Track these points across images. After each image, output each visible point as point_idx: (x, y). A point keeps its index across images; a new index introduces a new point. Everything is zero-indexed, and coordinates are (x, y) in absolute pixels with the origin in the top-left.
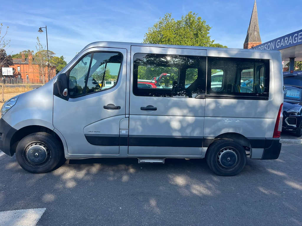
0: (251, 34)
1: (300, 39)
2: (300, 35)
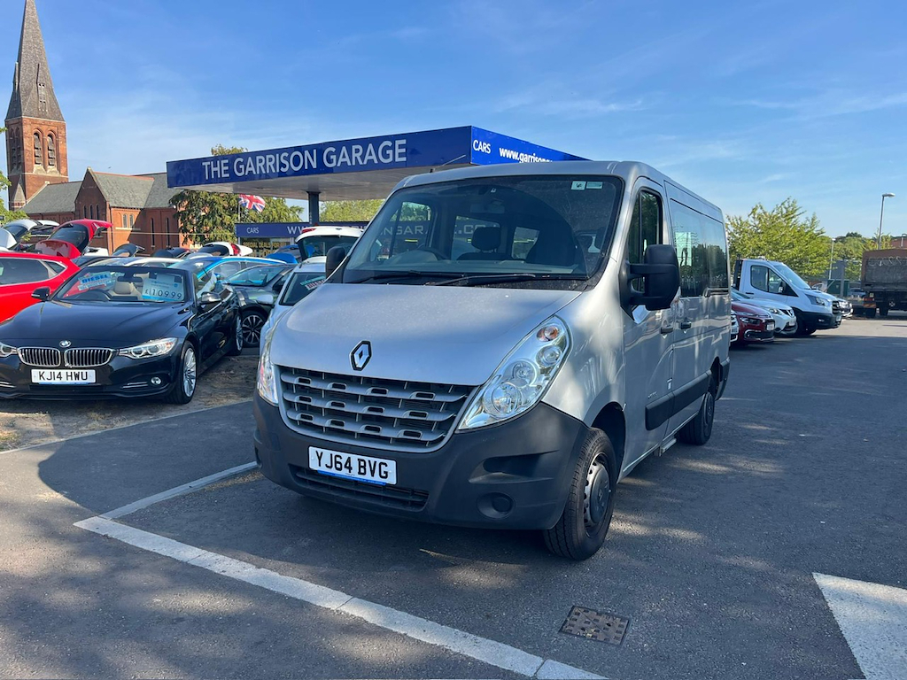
0: (28, 92)
1: (401, 155)
2: (400, 146)
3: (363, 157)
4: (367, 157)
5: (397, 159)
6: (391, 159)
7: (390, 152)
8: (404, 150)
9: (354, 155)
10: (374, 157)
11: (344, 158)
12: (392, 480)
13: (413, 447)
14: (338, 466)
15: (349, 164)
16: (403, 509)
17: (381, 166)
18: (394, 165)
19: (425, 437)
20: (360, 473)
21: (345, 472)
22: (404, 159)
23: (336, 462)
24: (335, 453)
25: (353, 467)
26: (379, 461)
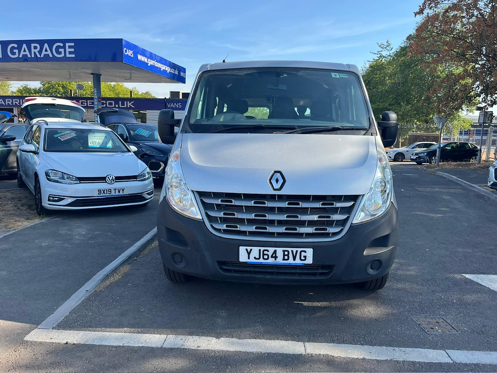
1: (70, 53)
2: (70, 47)
3: (40, 52)
4: (44, 53)
5: (68, 55)
6: (63, 55)
7: (62, 50)
8: (72, 50)
9: (33, 51)
10: (49, 52)
11: (25, 51)
12: (309, 261)
13: (322, 238)
14: (266, 257)
15: (29, 56)
16: (315, 278)
17: (55, 59)
18: (65, 59)
19: (331, 230)
20: (284, 259)
21: (271, 261)
22: (74, 56)
23: (264, 255)
24: (262, 249)
25: (279, 256)
26: (299, 250)
